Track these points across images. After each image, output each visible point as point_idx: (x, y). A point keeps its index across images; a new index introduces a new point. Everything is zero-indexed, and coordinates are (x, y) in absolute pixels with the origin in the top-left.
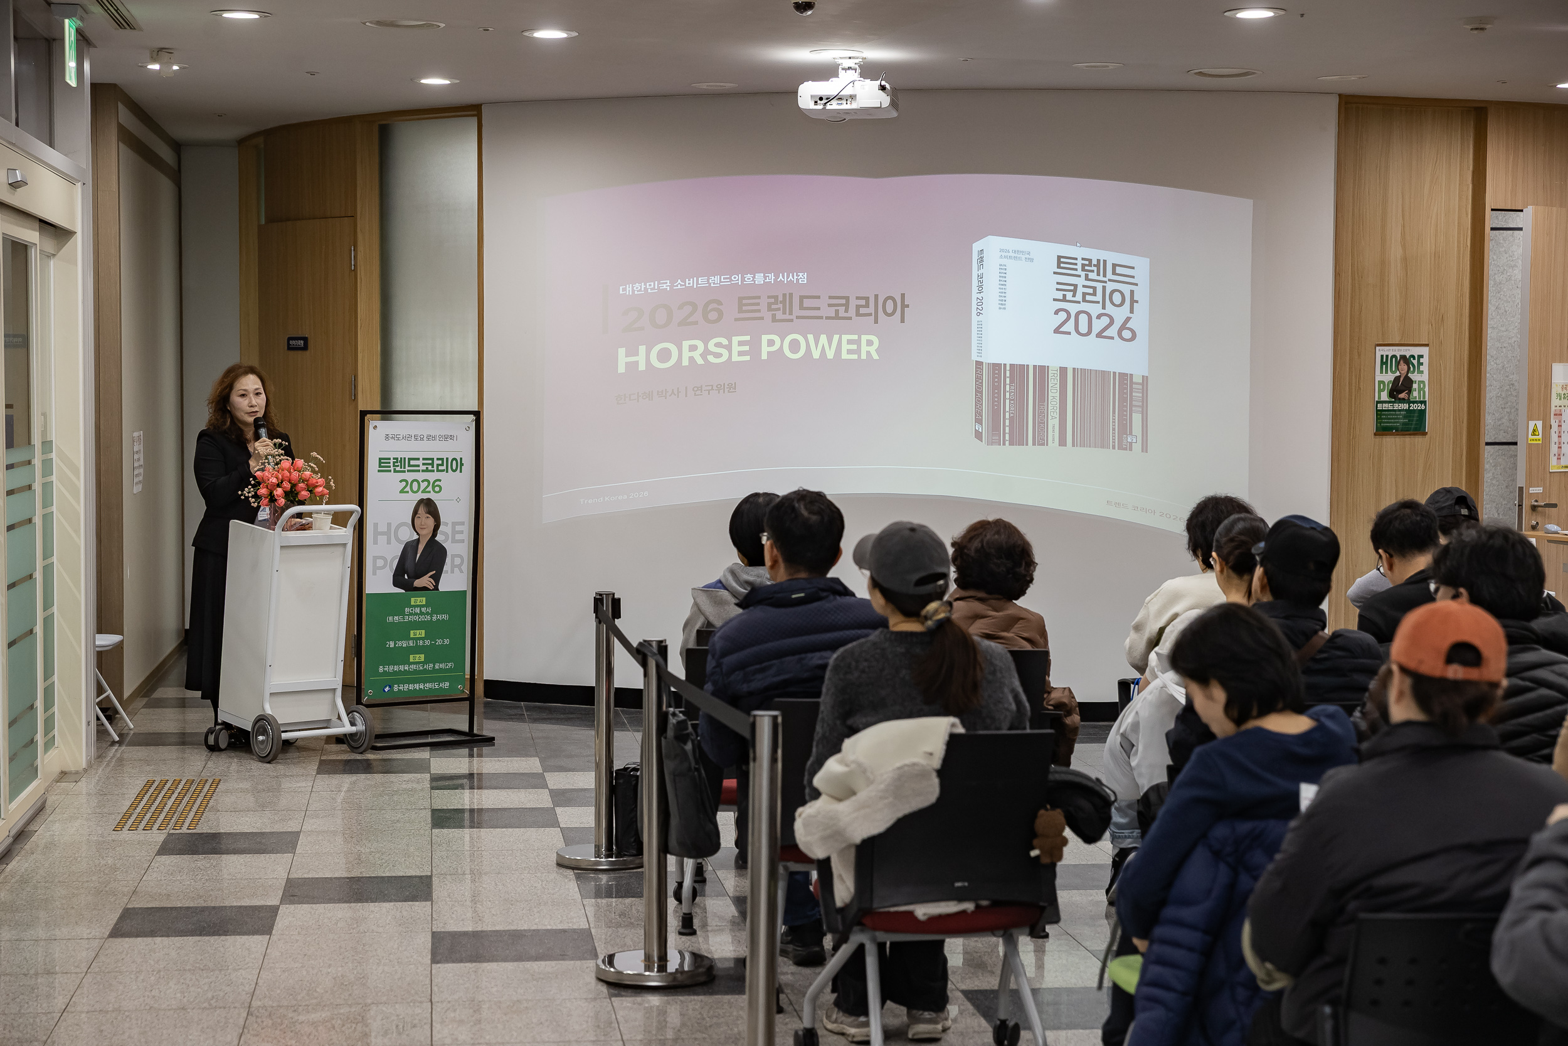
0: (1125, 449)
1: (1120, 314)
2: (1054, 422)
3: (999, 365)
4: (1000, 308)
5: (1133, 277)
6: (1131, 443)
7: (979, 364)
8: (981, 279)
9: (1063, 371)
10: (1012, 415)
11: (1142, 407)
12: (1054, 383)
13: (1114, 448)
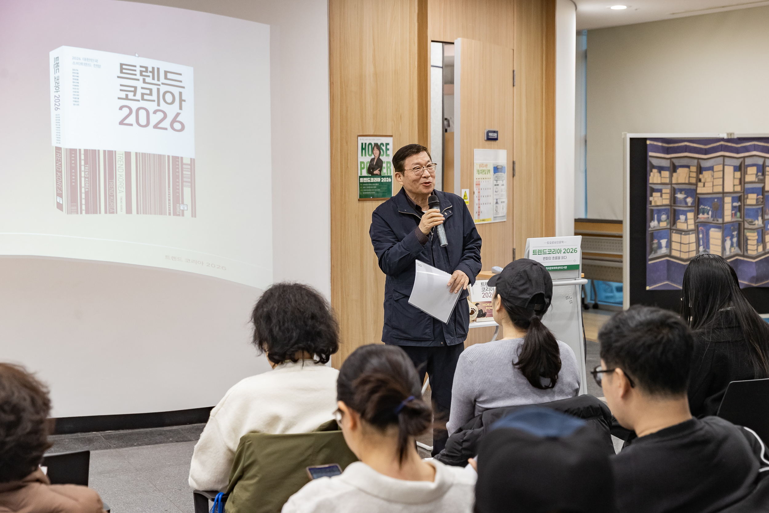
0: (179, 215)
1: (172, 110)
2: (121, 195)
3: (75, 150)
4: (74, 105)
5: (181, 81)
6: (183, 211)
7: (58, 149)
8: (58, 81)
9: (128, 155)
10: (87, 190)
11: (191, 182)
12: (120, 164)
13: (170, 214)
